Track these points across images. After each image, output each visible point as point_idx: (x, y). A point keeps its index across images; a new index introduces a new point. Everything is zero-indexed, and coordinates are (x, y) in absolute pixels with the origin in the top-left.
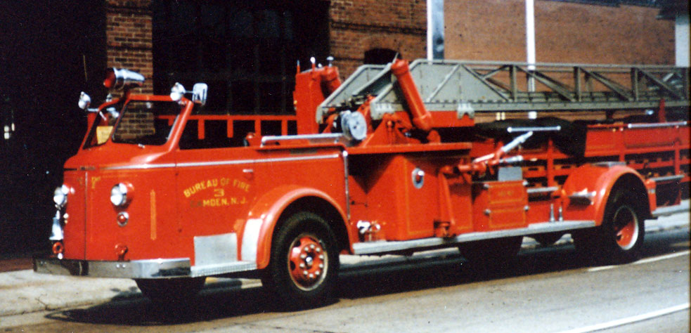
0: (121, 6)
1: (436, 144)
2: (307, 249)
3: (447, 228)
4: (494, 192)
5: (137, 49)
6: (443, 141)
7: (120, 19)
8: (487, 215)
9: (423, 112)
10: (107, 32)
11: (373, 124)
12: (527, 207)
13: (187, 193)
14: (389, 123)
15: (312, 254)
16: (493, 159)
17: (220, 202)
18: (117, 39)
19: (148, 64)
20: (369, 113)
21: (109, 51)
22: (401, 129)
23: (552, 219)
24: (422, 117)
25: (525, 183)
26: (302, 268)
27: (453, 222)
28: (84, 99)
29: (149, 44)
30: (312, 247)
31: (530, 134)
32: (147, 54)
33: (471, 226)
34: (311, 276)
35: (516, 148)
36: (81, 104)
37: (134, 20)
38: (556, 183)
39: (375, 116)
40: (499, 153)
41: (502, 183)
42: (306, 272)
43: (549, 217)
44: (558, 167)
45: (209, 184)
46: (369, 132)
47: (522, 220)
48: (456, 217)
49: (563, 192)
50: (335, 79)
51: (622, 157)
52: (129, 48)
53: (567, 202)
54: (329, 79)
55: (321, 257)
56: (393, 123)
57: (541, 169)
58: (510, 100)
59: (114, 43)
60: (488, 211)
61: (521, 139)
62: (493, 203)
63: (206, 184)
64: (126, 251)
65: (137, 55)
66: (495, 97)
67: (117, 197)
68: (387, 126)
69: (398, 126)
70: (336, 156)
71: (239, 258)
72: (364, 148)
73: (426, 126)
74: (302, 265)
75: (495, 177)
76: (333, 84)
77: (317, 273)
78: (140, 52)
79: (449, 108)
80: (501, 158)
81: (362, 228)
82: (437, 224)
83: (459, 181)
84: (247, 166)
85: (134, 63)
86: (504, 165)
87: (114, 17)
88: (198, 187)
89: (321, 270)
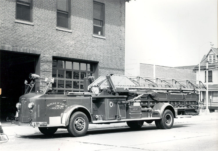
0: (44, 61)
1: (117, 96)
2: (79, 121)
3: (118, 117)
4: (132, 109)
5: (48, 72)
6: (119, 95)
7: (44, 64)
8: (130, 115)
9: (114, 88)
10: (41, 67)
11: (101, 91)
12: (141, 113)
13: (48, 106)
14: (105, 90)
15: (81, 123)
16: (132, 100)
17: (57, 108)
18: (43, 69)
19: (51, 76)
20: (100, 88)
21: (41, 72)
22: (108, 92)
23: (149, 116)
24: (114, 89)
25: (141, 107)
26: (78, 126)
27: (120, 116)
28: (26, 82)
29: (52, 71)
30: (81, 121)
31: (143, 94)
32: (51, 73)
33: (125, 117)
34: (80, 128)
35: (139, 98)
36: (25, 83)
37: (47, 64)
38: (150, 108)
39: (101, 89)
40: (134, 99)
41: (134, 106)
42: (79, 127)
43: (148, 116)
44: (151, 103)
45: (54, 103)
46: (99, 92)
47: (140, 116)
48: (121, 115)
49: (152, 110)
50: (93, 79)
51: (169, 102)
52: (46, 71)
53: (153, 113)
54: (92, 79)
55: (83, 123)
56: (106, 90)
57: (146, 104)
58: (139, 86)
59: (42, 70)
60: (130, 114)
61: (141, 95)
62: (131, 111)
63: (53, 104)
64: (31, 120)
65: (48, 73)
66: (135, 85)
67: (30, 106)
68: (104, 91)
69: (107, 91)
70: (89, 97)
71: (61, 123)
72: (98, 96)
73: (115, 91)
74: (78, 125)
75: (133, 105)
76: (92, 80)
77: (82, 127)
78: (49, 73)
79: (122, 87)
80: (134, 100)
81: (97, 117)
82: (116, 116)
83: (123, 105)
84: (64, 99)
85: (47, 75)
86: (135, 102)
87: (42, 63)
88: (51, 104)
89: (83, 127)
